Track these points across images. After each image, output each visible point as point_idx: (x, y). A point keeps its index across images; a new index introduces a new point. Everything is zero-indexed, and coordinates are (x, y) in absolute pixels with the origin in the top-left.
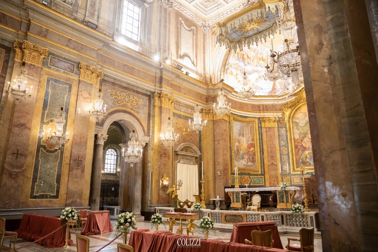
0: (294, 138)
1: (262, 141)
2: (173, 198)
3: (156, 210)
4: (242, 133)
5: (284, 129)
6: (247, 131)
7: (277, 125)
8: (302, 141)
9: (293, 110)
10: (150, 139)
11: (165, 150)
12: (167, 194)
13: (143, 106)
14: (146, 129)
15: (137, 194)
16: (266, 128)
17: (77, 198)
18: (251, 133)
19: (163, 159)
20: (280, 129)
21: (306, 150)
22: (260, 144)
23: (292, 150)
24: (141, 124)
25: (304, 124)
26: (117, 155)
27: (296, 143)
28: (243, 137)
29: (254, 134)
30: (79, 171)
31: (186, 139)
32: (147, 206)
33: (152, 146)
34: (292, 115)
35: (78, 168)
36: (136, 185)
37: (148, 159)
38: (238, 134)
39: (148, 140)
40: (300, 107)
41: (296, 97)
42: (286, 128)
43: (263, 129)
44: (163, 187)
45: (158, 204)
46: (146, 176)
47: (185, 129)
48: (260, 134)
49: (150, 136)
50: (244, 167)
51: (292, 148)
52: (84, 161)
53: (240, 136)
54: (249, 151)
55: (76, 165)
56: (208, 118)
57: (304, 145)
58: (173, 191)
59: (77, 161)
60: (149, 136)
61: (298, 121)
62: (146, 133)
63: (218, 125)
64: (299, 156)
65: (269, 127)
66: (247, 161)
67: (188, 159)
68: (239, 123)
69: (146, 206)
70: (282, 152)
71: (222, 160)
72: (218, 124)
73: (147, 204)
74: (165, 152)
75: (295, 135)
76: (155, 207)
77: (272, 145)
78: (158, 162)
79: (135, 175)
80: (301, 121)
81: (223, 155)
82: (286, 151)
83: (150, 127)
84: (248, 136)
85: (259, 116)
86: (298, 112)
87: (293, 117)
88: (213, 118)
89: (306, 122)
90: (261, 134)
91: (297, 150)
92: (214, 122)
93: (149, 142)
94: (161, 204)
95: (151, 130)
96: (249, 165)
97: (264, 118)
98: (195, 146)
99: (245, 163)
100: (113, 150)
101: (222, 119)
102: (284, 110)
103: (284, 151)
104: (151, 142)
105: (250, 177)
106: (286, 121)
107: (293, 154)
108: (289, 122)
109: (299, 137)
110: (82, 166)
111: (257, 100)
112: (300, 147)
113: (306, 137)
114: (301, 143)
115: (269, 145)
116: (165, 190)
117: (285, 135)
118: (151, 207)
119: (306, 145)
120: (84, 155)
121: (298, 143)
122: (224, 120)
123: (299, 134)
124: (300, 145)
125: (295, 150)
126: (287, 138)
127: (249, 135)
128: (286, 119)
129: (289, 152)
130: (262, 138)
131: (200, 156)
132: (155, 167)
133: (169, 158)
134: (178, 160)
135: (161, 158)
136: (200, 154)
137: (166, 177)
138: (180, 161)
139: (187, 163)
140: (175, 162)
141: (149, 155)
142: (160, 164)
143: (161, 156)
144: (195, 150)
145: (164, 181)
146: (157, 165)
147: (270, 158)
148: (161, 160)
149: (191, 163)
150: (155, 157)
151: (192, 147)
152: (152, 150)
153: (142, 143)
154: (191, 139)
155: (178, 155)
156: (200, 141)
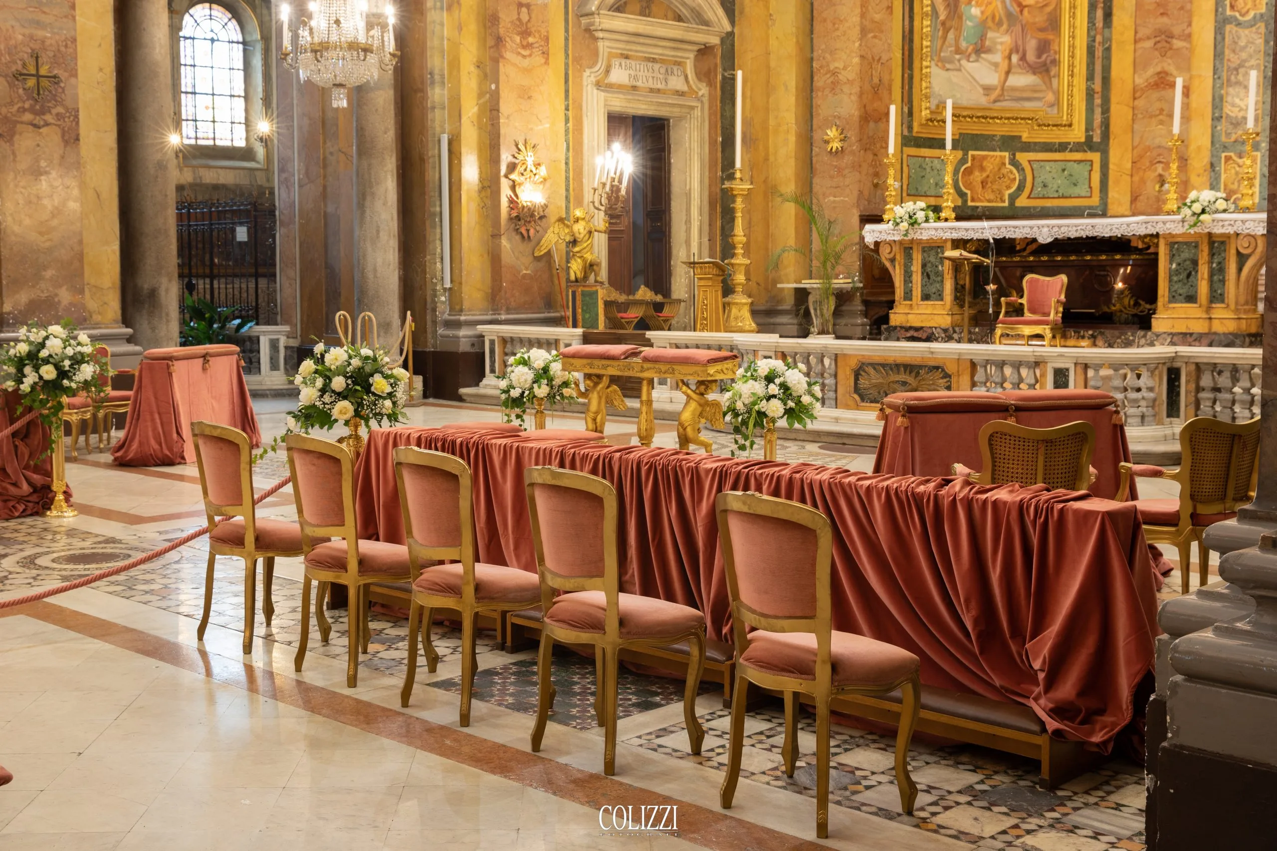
2: (573, 277)
3: (483, 342)
11: (520, 5)
12: (538, 259)
15: (379, 261)
17: (61, 286)
19: (517, 60)
26: (244, 43)
30: (51, 137)
32: (434, 323)
35: (38, 120)
36: (368, 212)
37: (429, 65)
44: (518, 218)
45: (496, 310)
46: (422, 160)
50: (983, 101)
52: (73, 80)
55: (27, 105)
58: (574, 242)
59: (31, 82)
66: (1004, 66)
67: (654, 60)
71: (856, 60)
73: (434, 310)
74: (525, 17)
76: (480, 327)
78: (486, 75)
79: (361, 153)
81: (864, 31)
94: (508, 310)
96: (1014, 89)
99: (992, 78)
100: (219, 12)
103: (1244, 2)
105: (1014, 162)
110: (60, 109)
116: (532, 232)
118: (458, 325)
120: (66, 46)
131: (728, 39)
132: (470, 109)
133: (546, 54)
134: (600, 66)
135: (502, 57)
136: (728, 28)
137: (530, 161)
138: (607, 72)
139: (650, 80)
140: (581, 77)
141: (432, 43)
142: (497, 87)
143: (499, 41)
144: (699, 5)
145: (520, 184)
146: (480, 95)
147: (1149, 44)
148: (501, 65)
149: (676, 83)
150: (469, 53)
152: (450, 8)
155: (600, 35)
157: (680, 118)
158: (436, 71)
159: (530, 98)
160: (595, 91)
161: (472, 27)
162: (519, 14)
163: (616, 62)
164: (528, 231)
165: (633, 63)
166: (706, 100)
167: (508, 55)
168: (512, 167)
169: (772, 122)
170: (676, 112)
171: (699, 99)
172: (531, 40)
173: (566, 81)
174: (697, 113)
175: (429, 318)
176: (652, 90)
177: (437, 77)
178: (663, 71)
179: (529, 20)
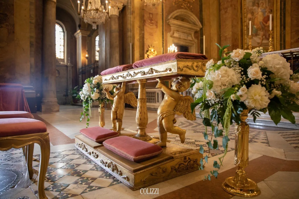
1: (284, 12)
4: (256, 2)
11: (150, 13)
18: (269, 1)
19: (149, 26)
28: (258, 6)
30: (5, 31)
31: (182, 6)
33: (132, 10)
37: (127, 27)
38: (251, 4)
46: (126, 50)
53: (254, 7)
54: (265, 26)
66: (262, 38)
67: (185, 33)
71: (231, 33)
78: (141, 30)
81: (232, 27)
84: (264, 6)
93: (128, 3)
96: (264, 43)
98: (194, 16)
99: (259, 41)
104: (130, 3)
110: (7, 24)
115: (294, 17)
120: (10, 6)
127: (266, 5)
131: (201, 29)
132: (137, 37)
133: (157, 26)
134: (172, 32)
135: (145, 25)
136: (201, 27)
137: (152, 50)
138: (173, 34)
139: (184, 37)
140: (167, 34)
141: (129, 22)
142: (144, 32)
143: (144, 21)
144: (195, 21)
145: (150, 55)
146: (140, 34)
147: (294, 33)
148: (145, 27)
149: (190, 38)
150: (137, 24)
151: (190, 17)
152: (132, 14)
153: (117, 5)
154: (189, 7)
155: (171, 25)
156: (201, 11)
157: (191, 46)
158: (129, 28)
159: (152, 35)
160: (170, 38)
161: (138, 18)
162: (150, 15)
163: (175, 32)
165: (180, 33)
166: (197, 43)
167: (147, 24)
168: (147, 51)
169: (212, 48)
170: (190, 44)
171: (195, 42)
172: (153, 22)
173: (163, 34)
174: (195, 45)
176: (184, 39)
177: (129, 30)
178: (187, 35)
179: (152, 17)
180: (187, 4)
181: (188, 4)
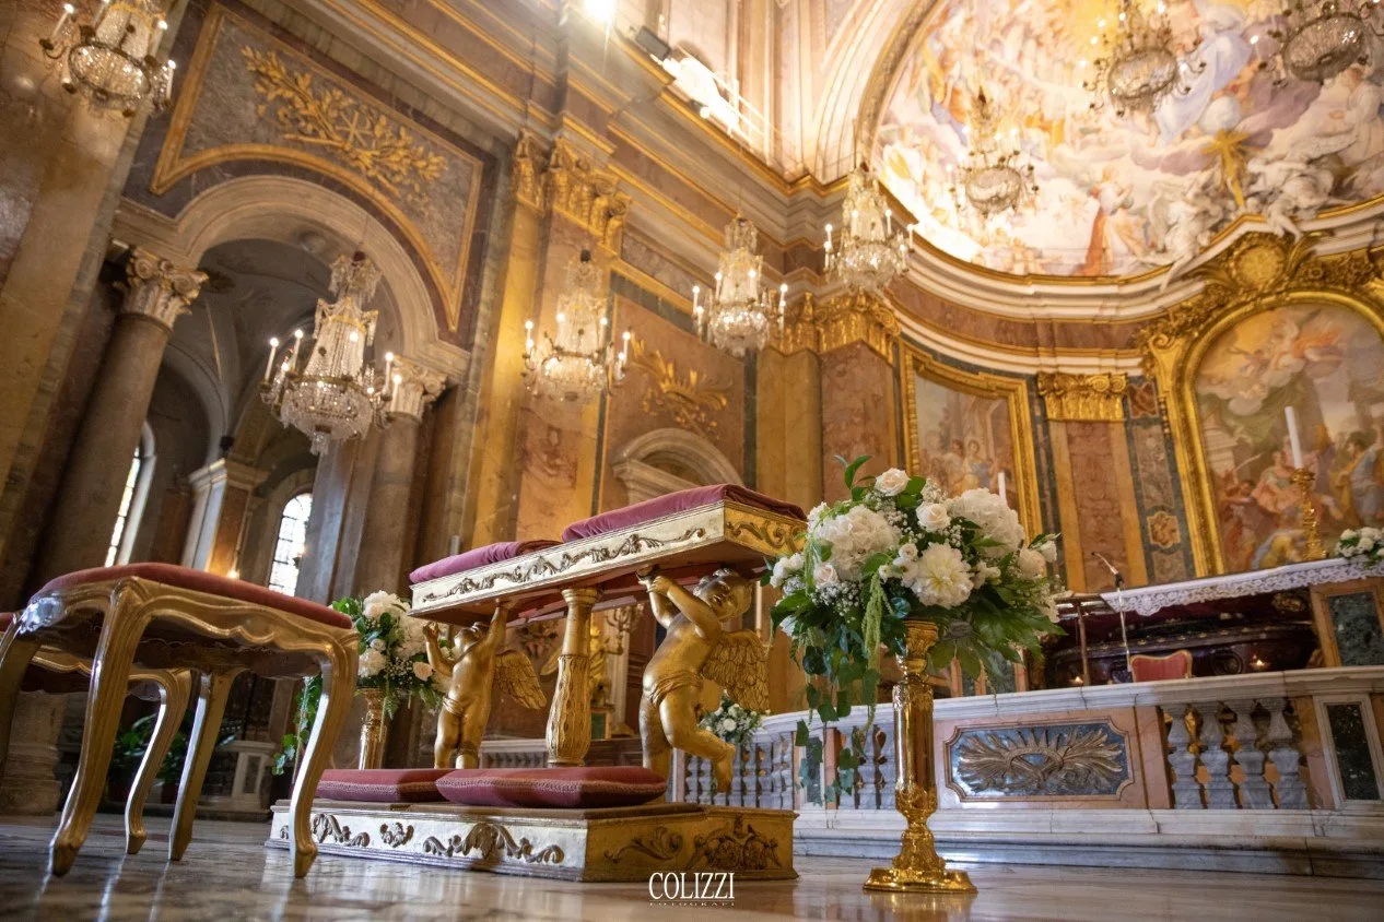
0: (1211, 474)
1: (1052, 481)
4: (954, 437)
5: (1156, 429)
6: (979, 431)
7: (1119, 414)
8: (1252, 484)
9: (1196, 341)
10: (474, 365)
11: (551, 428)
13: (446, 190)
14: (453, 308)
16: (1067, 422)
18: (998, 441)
19: (542, 476)
20: (1139, 431)
21: (1277, 526)
22: (1042, 494)
23: (1204, 526)
24: (427, 277)
25: (1258, 404)
27: (1223, 496)
28: (962, 455)
29: (1012, 448)
31: (678, 419)
32: (418, 737)
33: (478, 404)
34: (1190, 366)
37: (451, 470)
38: (936, 441)
39: (462, 366)
40: (1229, 328)
41: (1208, 282)
42: (1165, 424)
43: (1052, 426)
47: (675, 369)
48: (1042, 451)
49: (475, 351)
51: (1202, 514)
53: (947, 452)
56: (794, 341)
57: (1265, 500)
60: (468, 346)
61: (1221, 392)
62: (453, 328)
63: (842, 373)
64: (1243, 554)
65: (1082, 417)
68: (941, 391)
69: (412, 739)
70: (1155, 538)
72: (840, 367)
73: (419, 724)
74: (555, 440)
75: (1213, 458)
77: (1102, 504)
78: (508, 487)
80: (1242, 393)
82: (1174, 531)
83: (478, 303)
84: (983, 454)
85: (1033, 371)
86: (1221, 350)
87: (1197, 373)
88: (818, 342)
89: (1264, 395)
90: (1045, 451)
91: (1230, 526)
92: (820, 363)
93: (466, 377)
95: (480, 318)
97: (1058, 378)
98: (724, 460)
101: (863, 343)
102: (1150, 342)
103: (1163, 534)
104: (477, 379)
106: (1162, 395)
107: (1208, 547)
108: (1180, 399)
109: (1237, 464)
111: (1023, 296)
112: (1245, 512)
113: (1273, 464)
114: (1248, 495)
115: (1087, 503)
116: (540, 650)
117: (1162, 456)
119: (1275, 504)
121: (1231, 493)
122: (872, 350)
123: (1234, 449)
124: (1242, 504)
125: (1220, 529)
126: (1174, 470)
127: (987, 450)
128: (1166, 383)
129: (1188, 539)
130: (1051, 471)
132: (487, 513)
133: (573, 478)
135: (527, 470)
141: (458, 449)
142: (518, 498)
143: (525, 454)
146: (500, 504)
148: (524, 476)
150: (493, 461)
151: (705, 462)
152: (479, 421)
153: (422, 377)
154: (704, 426)
155: (631, 485)
156: (750, 445)
158: (457, 476)
159: (552, 515)
161: (498, 440)
162: (548, 435)
164: (536, 647)
167: (532, 469)
172: (558, 461)
175: (413, 732)
177: (456, 481)
179: (559, 444)
180: (698, 414)
181: (703, 415)
